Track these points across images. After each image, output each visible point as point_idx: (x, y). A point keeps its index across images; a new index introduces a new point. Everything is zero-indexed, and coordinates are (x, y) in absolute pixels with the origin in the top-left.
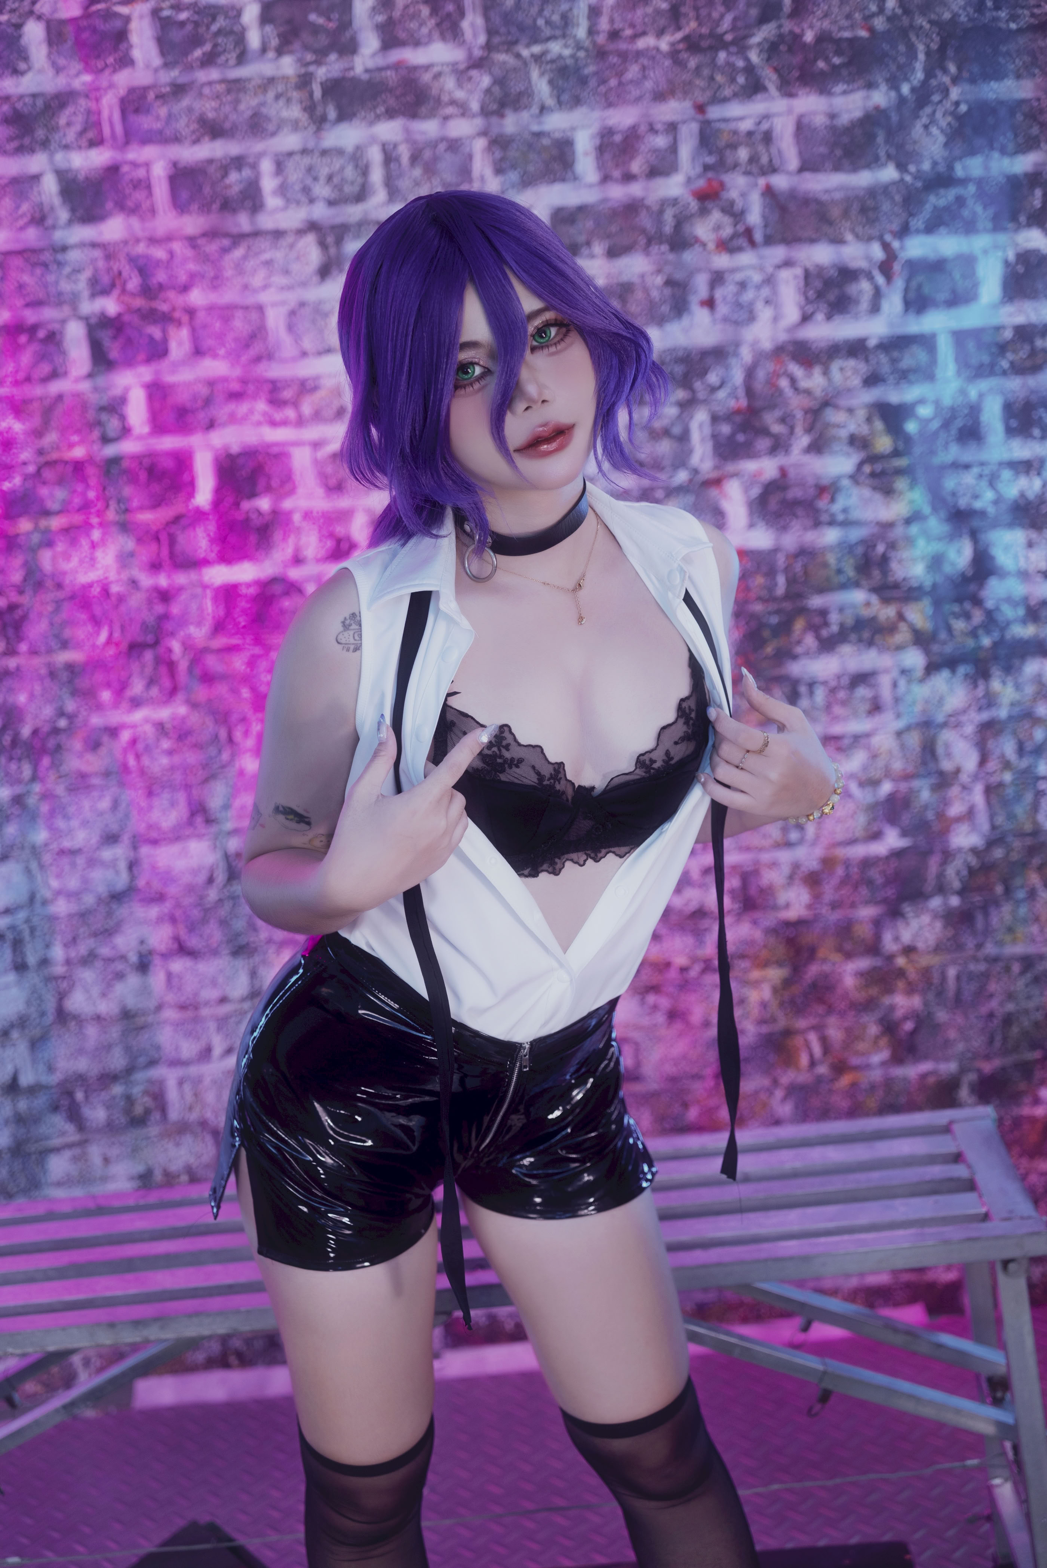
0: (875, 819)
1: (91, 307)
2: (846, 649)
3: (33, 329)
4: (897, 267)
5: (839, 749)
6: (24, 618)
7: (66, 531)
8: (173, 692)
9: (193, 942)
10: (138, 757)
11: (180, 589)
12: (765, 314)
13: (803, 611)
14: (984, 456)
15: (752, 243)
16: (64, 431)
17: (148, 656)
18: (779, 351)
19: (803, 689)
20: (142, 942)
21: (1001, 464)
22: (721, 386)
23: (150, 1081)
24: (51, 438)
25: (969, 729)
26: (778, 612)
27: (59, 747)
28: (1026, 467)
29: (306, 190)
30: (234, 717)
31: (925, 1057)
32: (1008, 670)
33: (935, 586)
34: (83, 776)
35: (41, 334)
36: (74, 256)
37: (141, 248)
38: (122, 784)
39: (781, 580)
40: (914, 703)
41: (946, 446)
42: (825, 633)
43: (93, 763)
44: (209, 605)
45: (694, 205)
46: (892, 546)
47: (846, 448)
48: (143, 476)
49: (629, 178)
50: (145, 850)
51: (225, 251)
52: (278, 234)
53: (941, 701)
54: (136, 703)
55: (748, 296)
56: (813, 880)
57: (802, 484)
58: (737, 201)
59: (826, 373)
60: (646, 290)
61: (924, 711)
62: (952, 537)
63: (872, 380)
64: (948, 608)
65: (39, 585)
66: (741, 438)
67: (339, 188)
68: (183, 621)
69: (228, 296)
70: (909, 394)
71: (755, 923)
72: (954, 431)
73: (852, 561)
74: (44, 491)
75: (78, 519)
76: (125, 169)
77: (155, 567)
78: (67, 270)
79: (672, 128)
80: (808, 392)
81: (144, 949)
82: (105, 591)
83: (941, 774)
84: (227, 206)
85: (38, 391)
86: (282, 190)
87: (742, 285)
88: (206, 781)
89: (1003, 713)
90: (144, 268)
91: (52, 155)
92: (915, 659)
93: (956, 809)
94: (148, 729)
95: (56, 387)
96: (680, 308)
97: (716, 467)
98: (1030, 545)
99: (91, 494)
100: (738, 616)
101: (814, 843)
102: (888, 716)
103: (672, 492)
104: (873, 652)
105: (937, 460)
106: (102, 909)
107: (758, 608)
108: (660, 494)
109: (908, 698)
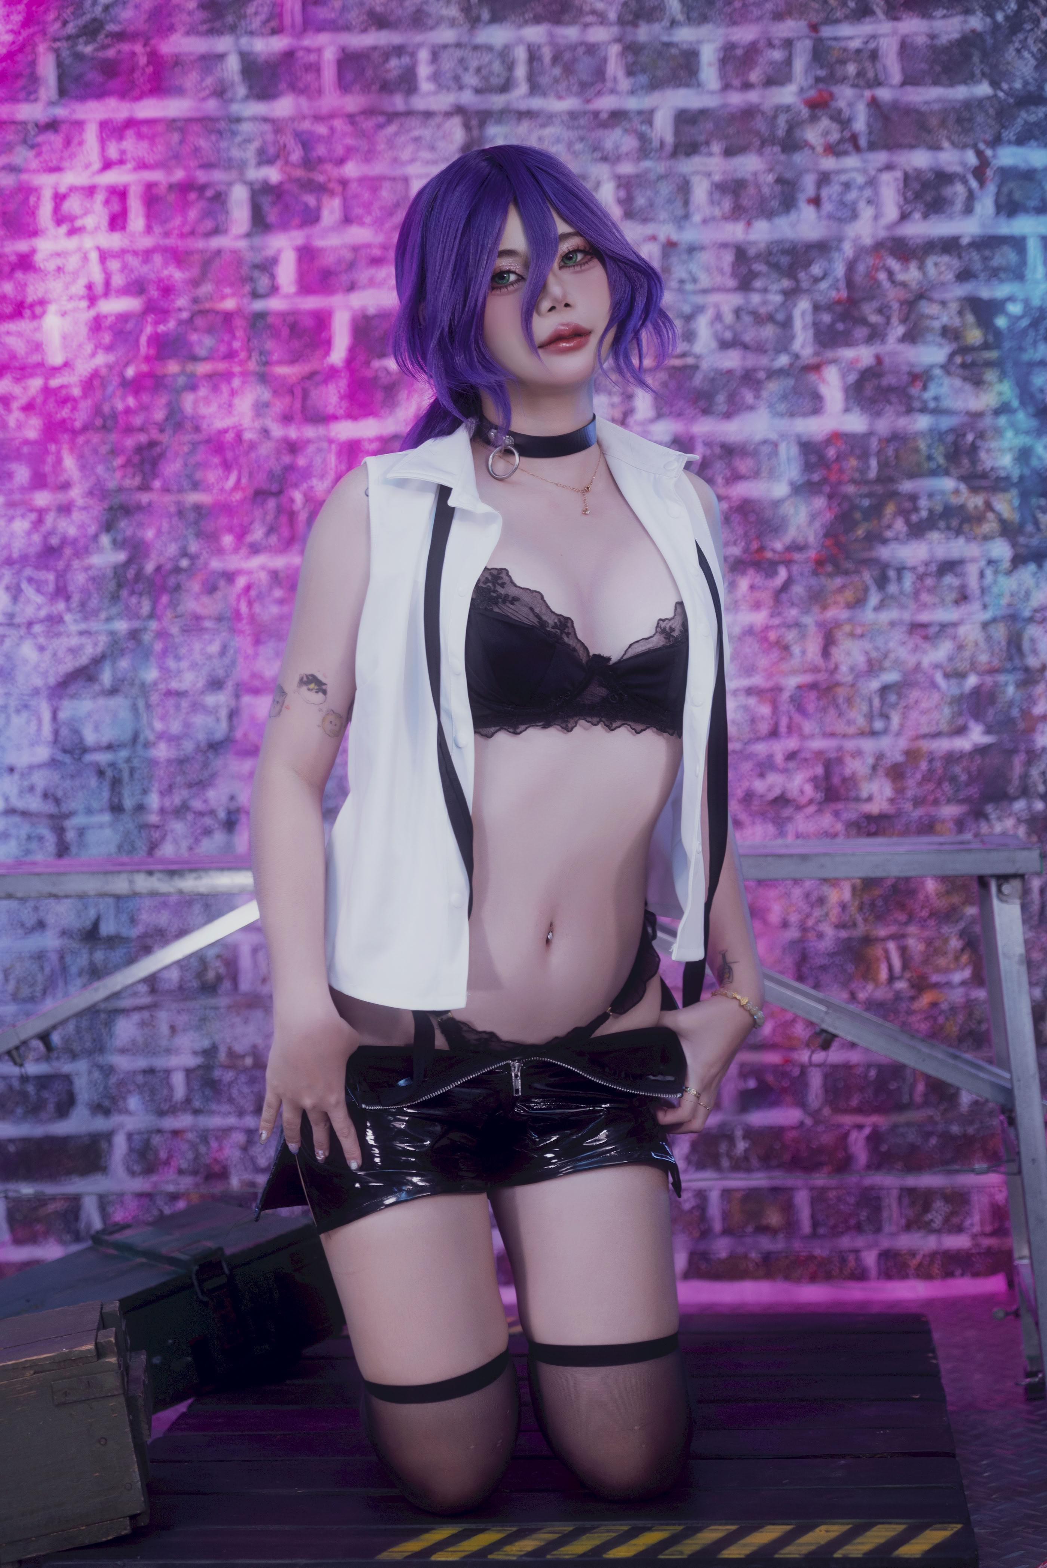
0: (960, 714)
1: (255, 174)
2: (935, 536)
3: (202, 188)
4: (989, 173)
5: (926, 638)
6: (162, 455)
7: (210, 377)
8: (290, 542)
10: (250, 604)
11: (309, 441)
12: (867, 213)
13: (894, 494)
15: (857, 148)
16: (218, 283)
17: (271, 504)
18: (879, 247)
19: (892, 574)
20: (232, 798)
22: (823, 277)
23: (225, 946)
24: (207, 288)
26: (869, 495)
27: (178, 587)
29: (457, 78)
33: (1022, 478)
34: (198, 618)
35: (209, 193)
36: (246, 128)
37: (306, 125)
38: (233, 631)
39: (873, 463)
40: (1000, 595)
41: (1035, 343)
42: (914, 518)
43: (207, 606)
44: (332, 459)
45: (805, 112)
46: (981, 435)
47: (939, 339)
48: (285, 332)
49: (747, 86)
50: (247, 699)
51: (380, 127)
52: (428, 115)
53: (1028, 594)
54: (255, 549)
55: (852, 195)
56: (896, 773)
57: (896, 371)
58: (844, 110)
59: (921, 267)
60: (758, 187)
61: (1010, 605)
62: (1040, 432)
63: (964, 276)
64: (1034, 501)
65: (179, 426)
66: (840, 326)
67: (486, 79)
68: (307, 473)
69: (378, 168)
70: (1001, 291)
71: (836, 814)
72: (1042, 331)
73: (942, 448)
74: (194, 337)
75: (222, 366)
76: (300, 54)
77: (287, 419)
78: (239, 139)
79: (788, 44)
80: (904, 285)
81: (233, 806)
82: (239, 436)
83: (1027, 670)
84: (386, 87)
85: (200, 244)
86: (435, 77)
87: (847, 186)
90: (306, 142)
91: (238, 38)
92: (1001, 550)
93: (1041, 709)
94: (263, 576)
95: (216, 242)
96: (788, 203)
97: (816, 354)
99: (237, 345)
100: (830, 497)
101: (898, 734)
102: (975, 606)
103: (773, 374)
104: (961, 541)
105: (1026, 357)
106: (200, 758)
107: (850, 489)
108: (761, 375)
109: (995, 590)
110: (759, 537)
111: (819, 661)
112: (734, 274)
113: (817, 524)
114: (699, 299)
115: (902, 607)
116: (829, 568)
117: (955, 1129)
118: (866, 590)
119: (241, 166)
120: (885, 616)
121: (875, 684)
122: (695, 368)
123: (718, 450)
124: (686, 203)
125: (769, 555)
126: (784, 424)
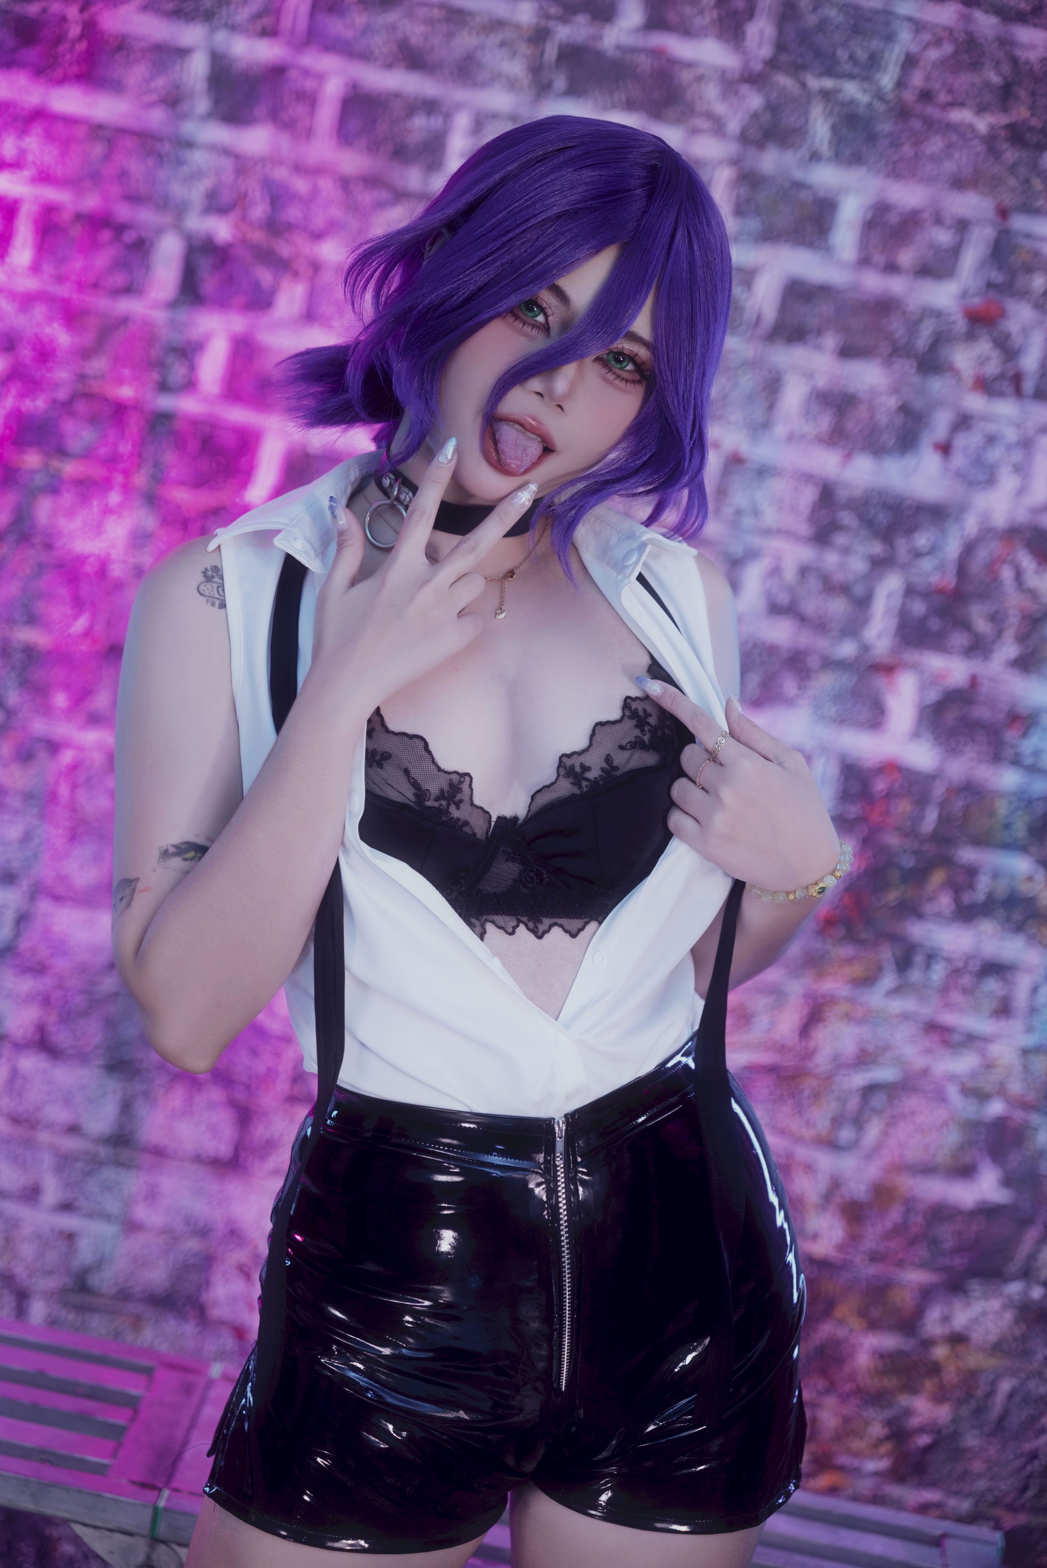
0: (971, 1148)
1: (198, 223)
2: (987, 926)
3: (120, 229)
7: (79, 482)
9: (62, 1039)
10: (74, 787)
12: (1008, 482)
13: (947, 861)
15: (1018, 392)
16: (118, 361)
18: (1012, 533)
19: (919, 959)
22: (928, 553)
24: (99, 365)
26: (916, 853)
31: (935, 1483)
35: (129, 237)
36: (199, 158)
37: (281, 174)
38: (44, 816)
39: (932, 815)
42: (967, 898)
43: (17, 778)
45: (961, 324)
48: (194, 445)
49: (891, 268)
50: (44, 906)
51: (380, 205)
54: (94, 720)
55: (994, 454)
56: (855, 1213)
57: (992, 703)
58: (1014, 336)
60: (872, 409)
65: (25, 538)
66: (935, 624)
73: (1026, 818)
74: (69, 426)
75: (97, 472)
76: (293, 74)
78: (185, 170)
79: (962, 226)
80: (1033, 593)
82: (102, 570)
84: (401, 153)
85: (102, 303)
87: (991, 440)
90: (277, 196)
91: (213, 30)
94: (96, 756)
95: (126, 306)
96: (907, 442)
97: (894, 651)
99: (124, 447)
100: (864, 842)
101: (869, 1156)
102: (1017, 1025)
103: (830, 664)
104: (1020, 940)
107: (892, 840)
108: (814, 661)
111: (793, 1040)
112: (812, 518)
114: (756, 541)
115: (923, 999)
116: (840, 932)
118: (880, 968)
119: (180, 210)
120: (897, 1005)
121: (859, 1080)
124: (771, 407)
126: (827, 733)
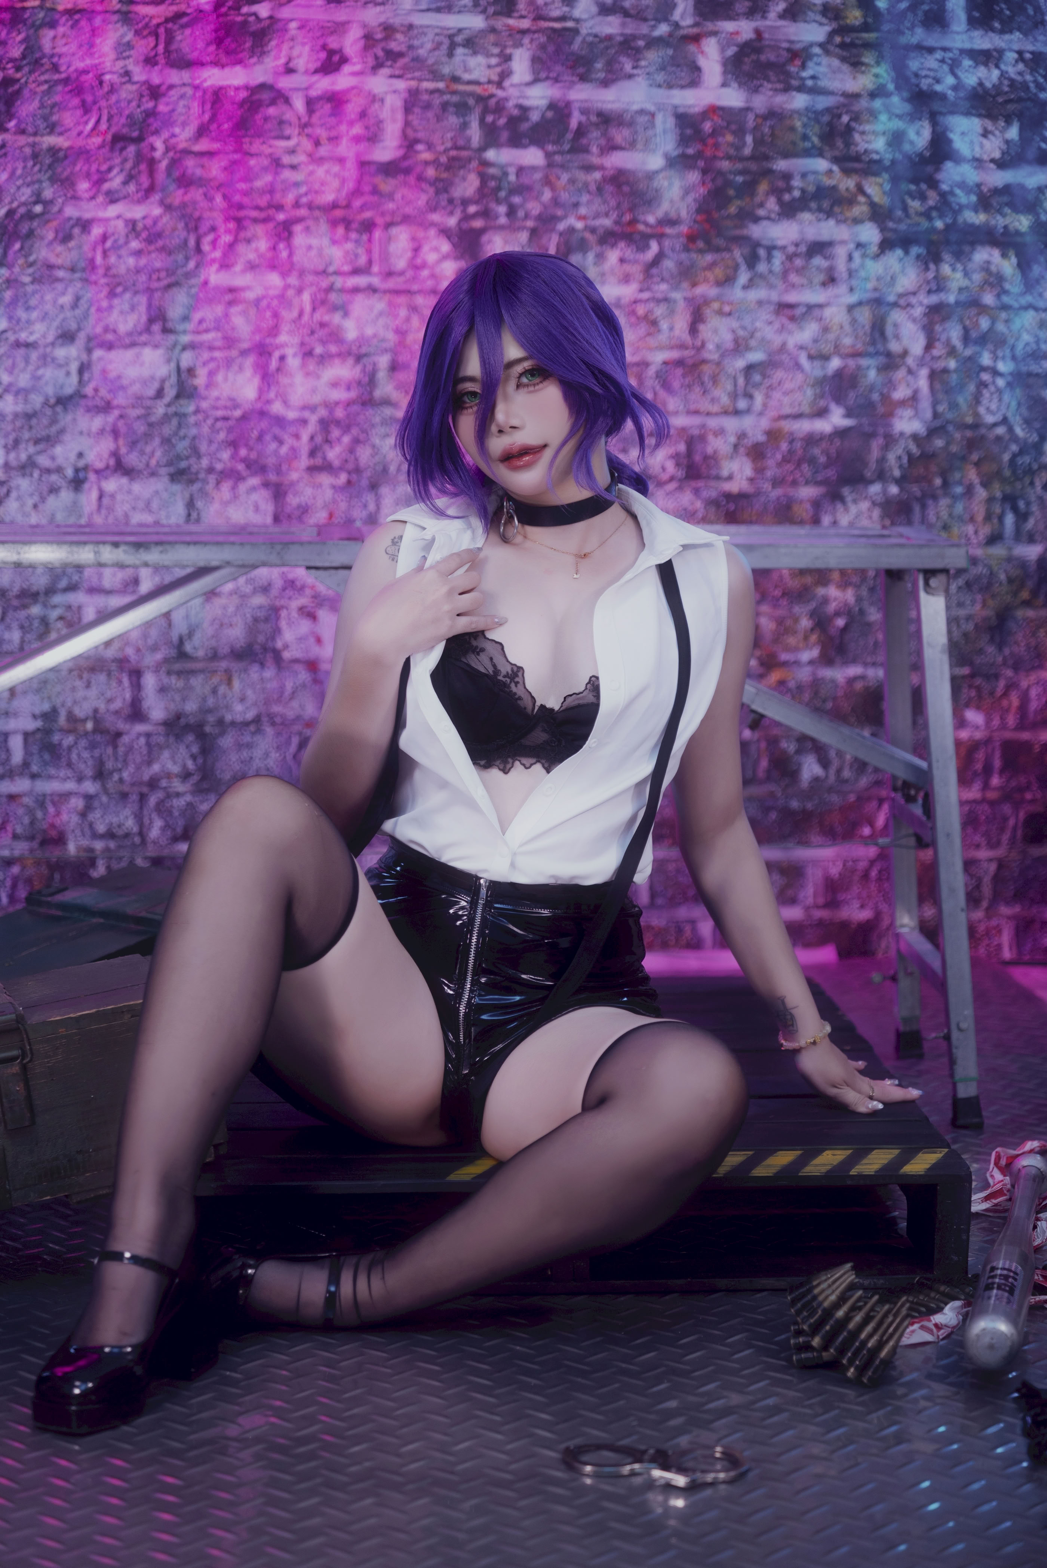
0: (822, 396)
2: (806, 216)
5: (792, 319)
6: (18, 92)
7: (70, 13)
8: (150, 190)
9: (132, 459)
10: (105, 253)
11: (171, 87)
13: (768, 172)
14: (947, 43)
17: (131, 149)
19: (762, 252)
20: (80, 455)
21: (962, 51)
23: (69, 607)
25: (918, 311)
26: (743, 172)
27: (31, 234)
28: (985, 57)
30: (204, 227)
31: (854, 661)
32: (959, 255)
33: (893, 162)
34: (50, 267)
38: (87, 282)
39: (749, 139)
40: (867, 279)
41: (912, 28)
42: (787, 197)
43: (62, 255)
44: (195, 107)
46: (856, 117)
47: (819, 18)
50: (98, 353)
53: (893, 278)
54: (112, 198)
56: (757, 453)
57: (775, 48)
61: (875, 289)
62: (913, 117)
64: (905, 186)
65: (36, 64)
68: (168, 121)
71: (696, 492)
72: (920, 14)
73: (817, 129)
77: (150, 62)
81: (81, 464)
82: (99, 78)
83: (889, 355)
88: (169, 286)
89: (951, 299)
92: (870, 233)
93: (900, 393)
94: (120, 226)
97: (696, 25)
98: (985, 134)
100: (704, 172)
101: (761, 414)
102: (841, 289)
103: (653, 43)
104: (831, 222)
105: (903, 40)
106: (49, 412)
107: (725, 165)
108: (641, 43)
109: (863, 274)
110: (631, 210)
111: (686, 338)
113: (690, 199)
115: (771, 287)
116: (701, 244)
117: (795, 804)
118: (736, 268)
120: (754, 295)
121: (740, 363)
122: (576, 31)
123: (594, 119)
125: (641, 227)
126: (661, 95)
